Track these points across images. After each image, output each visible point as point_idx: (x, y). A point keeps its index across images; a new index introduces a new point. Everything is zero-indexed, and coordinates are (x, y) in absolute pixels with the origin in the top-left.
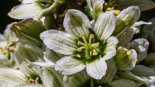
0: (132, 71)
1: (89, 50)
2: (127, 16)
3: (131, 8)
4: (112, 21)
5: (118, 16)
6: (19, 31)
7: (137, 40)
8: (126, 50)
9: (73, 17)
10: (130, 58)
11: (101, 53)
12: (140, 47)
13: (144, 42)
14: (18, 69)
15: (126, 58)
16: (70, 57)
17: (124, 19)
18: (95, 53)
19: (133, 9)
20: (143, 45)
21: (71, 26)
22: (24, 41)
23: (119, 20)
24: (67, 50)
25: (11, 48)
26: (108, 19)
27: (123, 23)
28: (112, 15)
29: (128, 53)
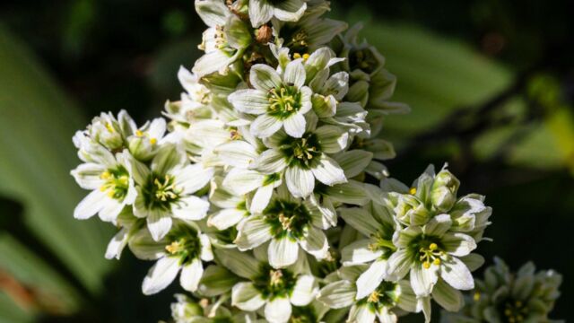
0: (333, 117)
1: (284, 104)
2: (317, 60)
3: (319, 50)
4: (301, 70)
5: (307, 62)
6: (209, 84)
7: (334, 76)
8: (322, 97)
9: (259, 72)
10: (329, 105)
11: (297, 106)
12: (340, 82)
13: (343, 75)
14: (217, 119)
15: (325, 106)
16: (264, 116)
17: (314, 65)
18: (290, 108)
19: (322, 51)
20: (342, 79)
21: (259, 82)
22: (216, 91)
23: (309, 66)
24: (259, 109)
25: (205, 101)
26: (297, 69)
27: (314, 69)
28: (300, 65)
29: (326, 100)
